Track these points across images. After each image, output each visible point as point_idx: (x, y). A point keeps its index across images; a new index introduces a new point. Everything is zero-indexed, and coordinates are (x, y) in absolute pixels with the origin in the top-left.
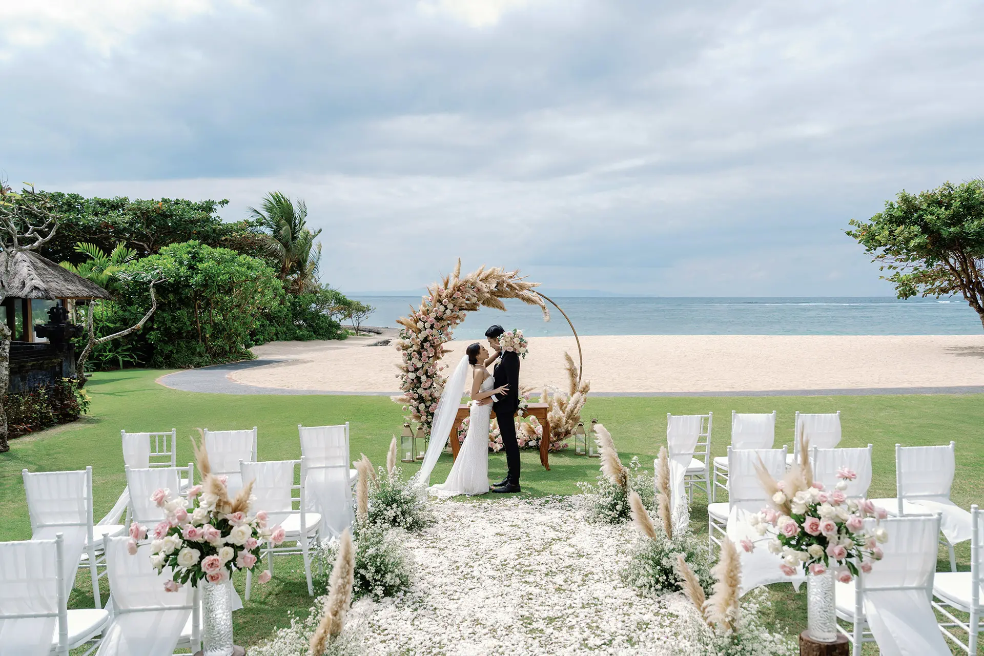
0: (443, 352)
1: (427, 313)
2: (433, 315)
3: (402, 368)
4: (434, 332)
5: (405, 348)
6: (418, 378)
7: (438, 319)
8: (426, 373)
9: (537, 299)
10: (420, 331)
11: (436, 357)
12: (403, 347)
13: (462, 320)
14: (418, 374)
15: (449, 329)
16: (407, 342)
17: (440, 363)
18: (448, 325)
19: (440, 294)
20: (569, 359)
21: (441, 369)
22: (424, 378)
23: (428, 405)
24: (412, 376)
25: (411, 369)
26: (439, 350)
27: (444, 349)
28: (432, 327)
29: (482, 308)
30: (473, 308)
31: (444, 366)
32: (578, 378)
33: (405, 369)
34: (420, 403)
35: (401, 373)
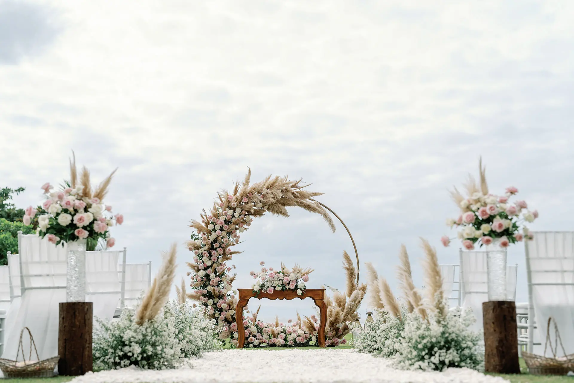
0: (231, 253)
1: (217, 216)
2: (222, 219)
3: (193, 267)
4: (224, 233)
5: (197, 248)
6: (207, 276)
7: (227, 222)
8: (215, 272)
9: (317, 208)
10: (210, 233)
11: (225, 257)
12: (195, 247)
13: (249, 225)
14: (208, 272)
15: (238, 233)
16: (198, 242)
17: (228, 264)
18: (236, 229)
19: (229, 200)
20: (347, 258)
21: (229, 269)
22: (212, 275)
23: (216, 302)
24: (202, 273)
25: (201, 266)
26: (227, 250)
27: (232, 251)
28: (221, 229)
29: (267, 214)
30: (258, 213)
31: (231, 267)
32: (356, 280)
33: (196, 268)
34: (208, 300)
35: (192, 271)
